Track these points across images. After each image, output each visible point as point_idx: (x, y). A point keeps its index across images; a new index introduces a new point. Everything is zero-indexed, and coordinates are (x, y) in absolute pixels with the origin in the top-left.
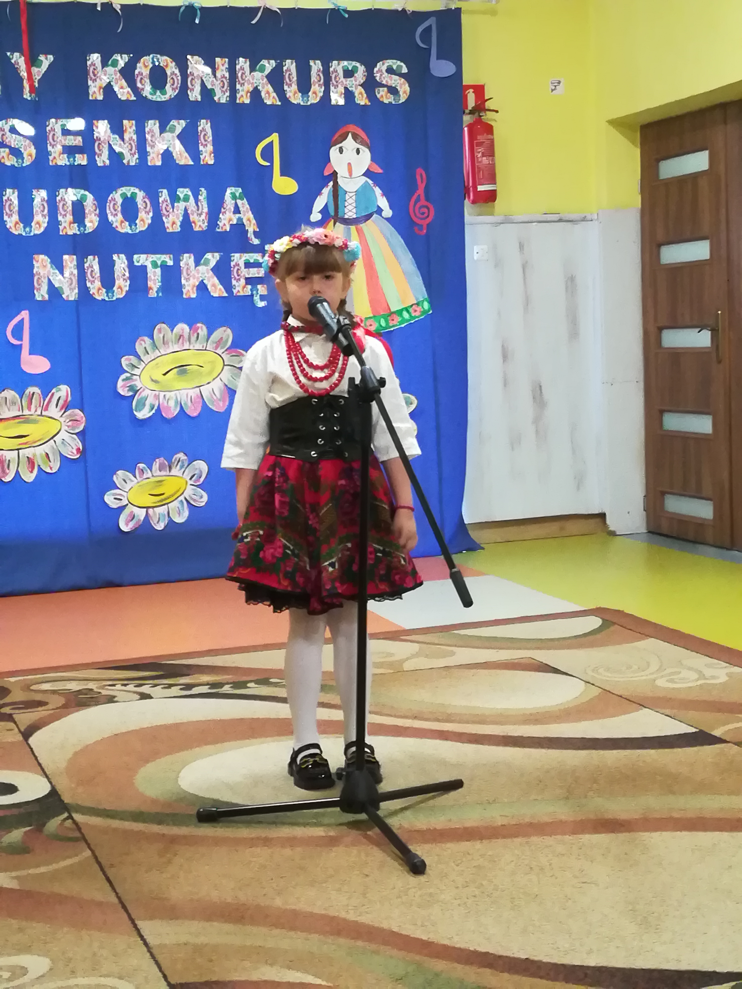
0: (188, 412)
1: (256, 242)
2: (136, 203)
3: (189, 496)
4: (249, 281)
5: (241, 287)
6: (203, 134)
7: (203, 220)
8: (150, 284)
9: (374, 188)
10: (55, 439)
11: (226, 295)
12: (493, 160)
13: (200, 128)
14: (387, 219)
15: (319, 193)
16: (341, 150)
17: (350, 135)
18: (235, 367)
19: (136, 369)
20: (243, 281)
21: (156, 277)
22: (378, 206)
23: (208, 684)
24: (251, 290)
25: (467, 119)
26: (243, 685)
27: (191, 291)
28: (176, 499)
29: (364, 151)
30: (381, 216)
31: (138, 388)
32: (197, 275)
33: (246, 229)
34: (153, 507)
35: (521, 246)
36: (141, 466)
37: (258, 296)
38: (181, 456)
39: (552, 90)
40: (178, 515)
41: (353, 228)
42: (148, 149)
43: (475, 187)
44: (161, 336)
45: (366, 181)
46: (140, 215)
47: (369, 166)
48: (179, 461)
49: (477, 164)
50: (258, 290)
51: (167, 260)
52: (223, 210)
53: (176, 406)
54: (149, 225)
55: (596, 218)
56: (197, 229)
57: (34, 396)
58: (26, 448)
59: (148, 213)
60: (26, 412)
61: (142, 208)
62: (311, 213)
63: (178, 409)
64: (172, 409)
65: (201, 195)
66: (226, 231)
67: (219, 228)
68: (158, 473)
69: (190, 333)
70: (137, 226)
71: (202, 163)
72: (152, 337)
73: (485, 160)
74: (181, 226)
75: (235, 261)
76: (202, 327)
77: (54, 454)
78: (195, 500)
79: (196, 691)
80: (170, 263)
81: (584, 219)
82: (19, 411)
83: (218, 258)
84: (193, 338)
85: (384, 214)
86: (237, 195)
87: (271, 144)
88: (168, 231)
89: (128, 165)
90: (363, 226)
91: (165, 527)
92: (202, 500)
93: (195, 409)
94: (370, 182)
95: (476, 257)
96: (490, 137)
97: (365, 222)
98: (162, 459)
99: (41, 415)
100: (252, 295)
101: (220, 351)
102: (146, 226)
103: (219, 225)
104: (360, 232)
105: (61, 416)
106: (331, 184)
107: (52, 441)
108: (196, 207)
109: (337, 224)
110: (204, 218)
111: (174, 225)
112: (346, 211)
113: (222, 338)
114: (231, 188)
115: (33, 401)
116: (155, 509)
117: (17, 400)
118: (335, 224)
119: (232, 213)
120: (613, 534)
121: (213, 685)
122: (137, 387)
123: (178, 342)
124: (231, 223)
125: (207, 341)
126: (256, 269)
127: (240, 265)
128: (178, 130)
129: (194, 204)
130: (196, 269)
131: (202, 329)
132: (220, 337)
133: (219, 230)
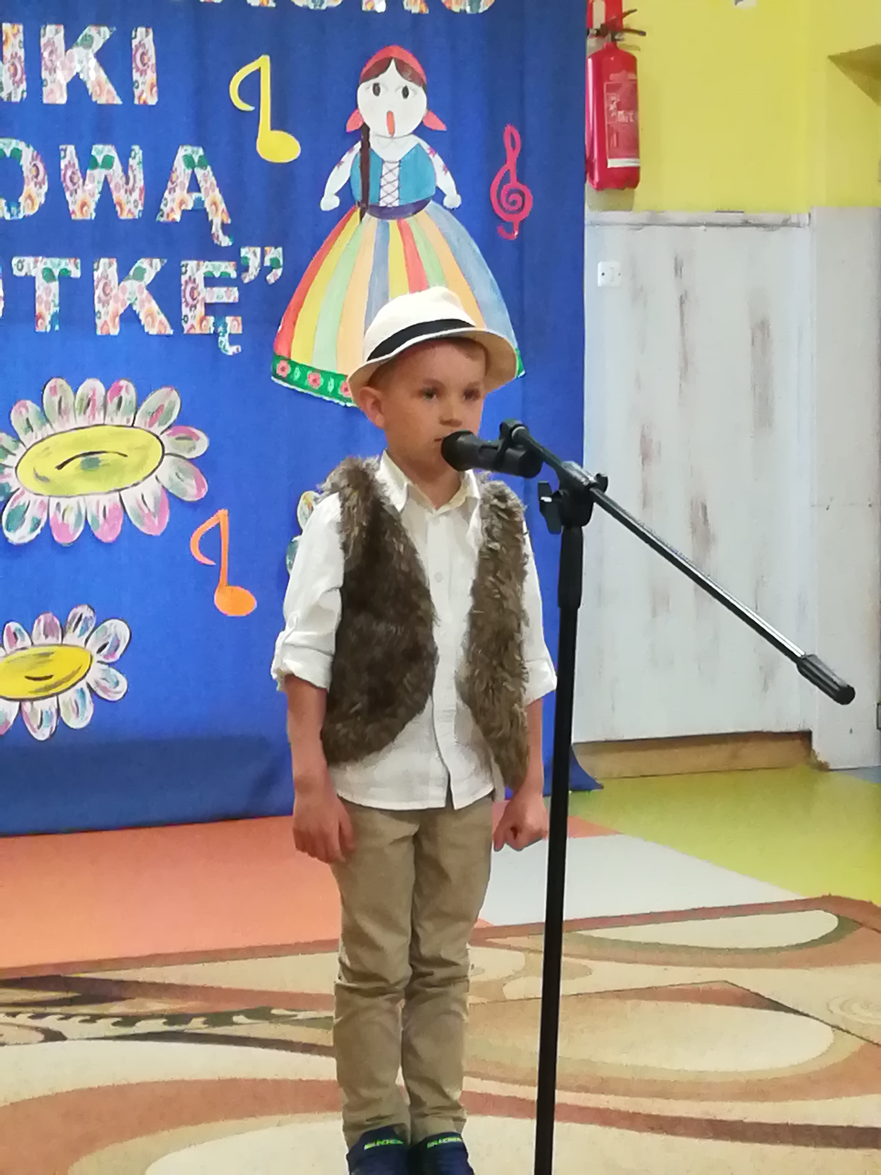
0: (98, 533)
1: (225, 241)
2: (21, 167)
3: (97, 683)
4: (210, 308)
5: (198, 318)
6: (140, 51)
7: (135, 201)
8: (40, 308)
9: (431, 156)
11: (171, 332)
12: (635, 117)
13: (135, 42)
14: (452, 211)
15: (337, 161)
16: (376, 90)
17: (393, 64)
18: (184, 458)
19: (10, 456)
20: (201, 310)
21: (51, 298)
22: (438, 188)
23: (161, 1016)
24: (215, 324)
25: (592, 44)
26: (225, 1019)
27: (110, 325)
28: (73, 685)
29: (415, 93)
30: (442, 203)
31: (12, 490)
32: (121, 296)
33: (210, 219)
34: (32, 700)
35: (678, 268)
36: (13, 626)
37: (227, 335)
38: (85, 611)
40: (74, 716)
41: (393, 224)
42: (44, 74)
43: (603, 162)
44: (56, 399)
45: (419, 145)
46: (26, 188)
47: (424, 118)
48: (80, 619)
49: (606, 123)
50: (225, 325)
51: (71, 267)
52: (170, 185)
53: (77, 525)
54: (41, 207)
55: (807, 222)
56: (124, 216)
59: (40, 185)
61: (30, 176)
62: (323, 196)
63: (81, 528)
64: (71, 529)
65: (134, 158)
66: (174, 222)
67: (162, 216)
68: (43, 640)
69: (105, 397)
70: (21, 208)
71: (136, 102)
72: (40, 402)
73: (622, 116)
74: (96, 210)
75: (189, 273)
76: (127, 387)
78: (105, 690)
79: (142, 1027)
80: (76, 273)
81: (786, 223)
83: (159, 269)
84: (112, 406)
85: (447, 202)
86: (196, 159)
87: (257, 73)
88: (73, 217)
89: (9, 102)
90: (410, 220)
91: (52, 735)
92: (118, 689)
93: (112, 528)
94: (425, 146)
95: (600, 281)
96: (631, 76)
97: (415, 213)
98: (50, 615)
100: (216, 334)
101: (157, 429)
102: (36, 208)
103: (162, 210)
104: (405, 232)
106: (358, 146)
108: (124, 179)
109: (367, 215)
110: (138, 198)
111: (85, 208)
112: (382, 194)
113: (161, 408)
114: (185, 147)
116: (35, 703)
118: (362, 216)
119: (185, 191)
120: (823, 767)
121: (172, 1018)
122: (10, 488)
123: (85, 413)
124: (183, 207)
125: (136, 413)
126: (223, 290)
127: (197, 281)
128: (98, 44)
129: (121, 174)
130: (121, 285)
131: (127, 390)
132: (159, 405)
133: (162, 220)
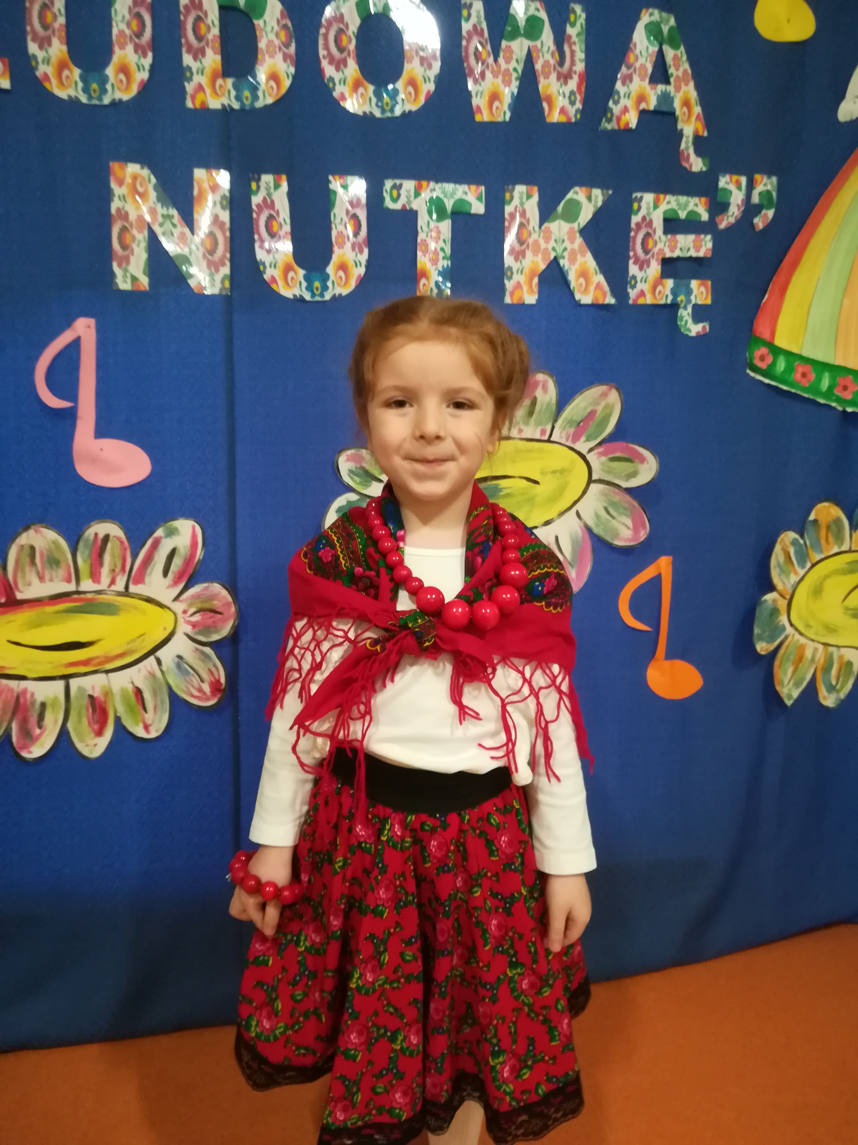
1: (698, 164)
4: (670, 266)
5: (651, 279)
7: (572, 93)
8: (423, 260)
10: (159, 654)
18: (620, 487)
19: (373, 483)
20: (655, 269)
21: (440, 244)
24: (675, 292)
27: (525, 288)
32: (543, 245)
33: (680, 126)
37: (690, 307)
46: (407, 66)
50: (689, 292)
51: (470, 198)
52: (624, 70)
54: (430, 98)
56: (555, 117)
57: (109, 545)
58: (86, 674)
59: (429, 63)
60: (87, 585)
61: (415, 47)
62: (843, 98)
65: (573, 25)
66: (628, 130)
67: (609, 121)
70: (398, 98)
74: (512, 106)
75: (643, 212)
76: (545, 383)
77: (155, 694)
80: (478, 208)
82: (69, 581)
83: (600, 204)
84: (522, 411)
86: (665, 29)
88: (478, 118)
99: (126, 593)
100: (674, 307)
102: (422, 100)
103: (610, 111)
105: (176, 599)
107: (152, 659)
108: (557, 57)
110: (575, 88)
111: (496, 104)
113: (592, 414)
114: (651, 10)
115: (107, 558)
117: (64, 554)
119: (647, 80)
124: (643, 106)
125: (555, 420)
126: (691, 237)
127: (654, 225)
129: (553, 48)
130: (543, 227)
131: (545, 389)
132: (589, 410)
133: (609, 127)
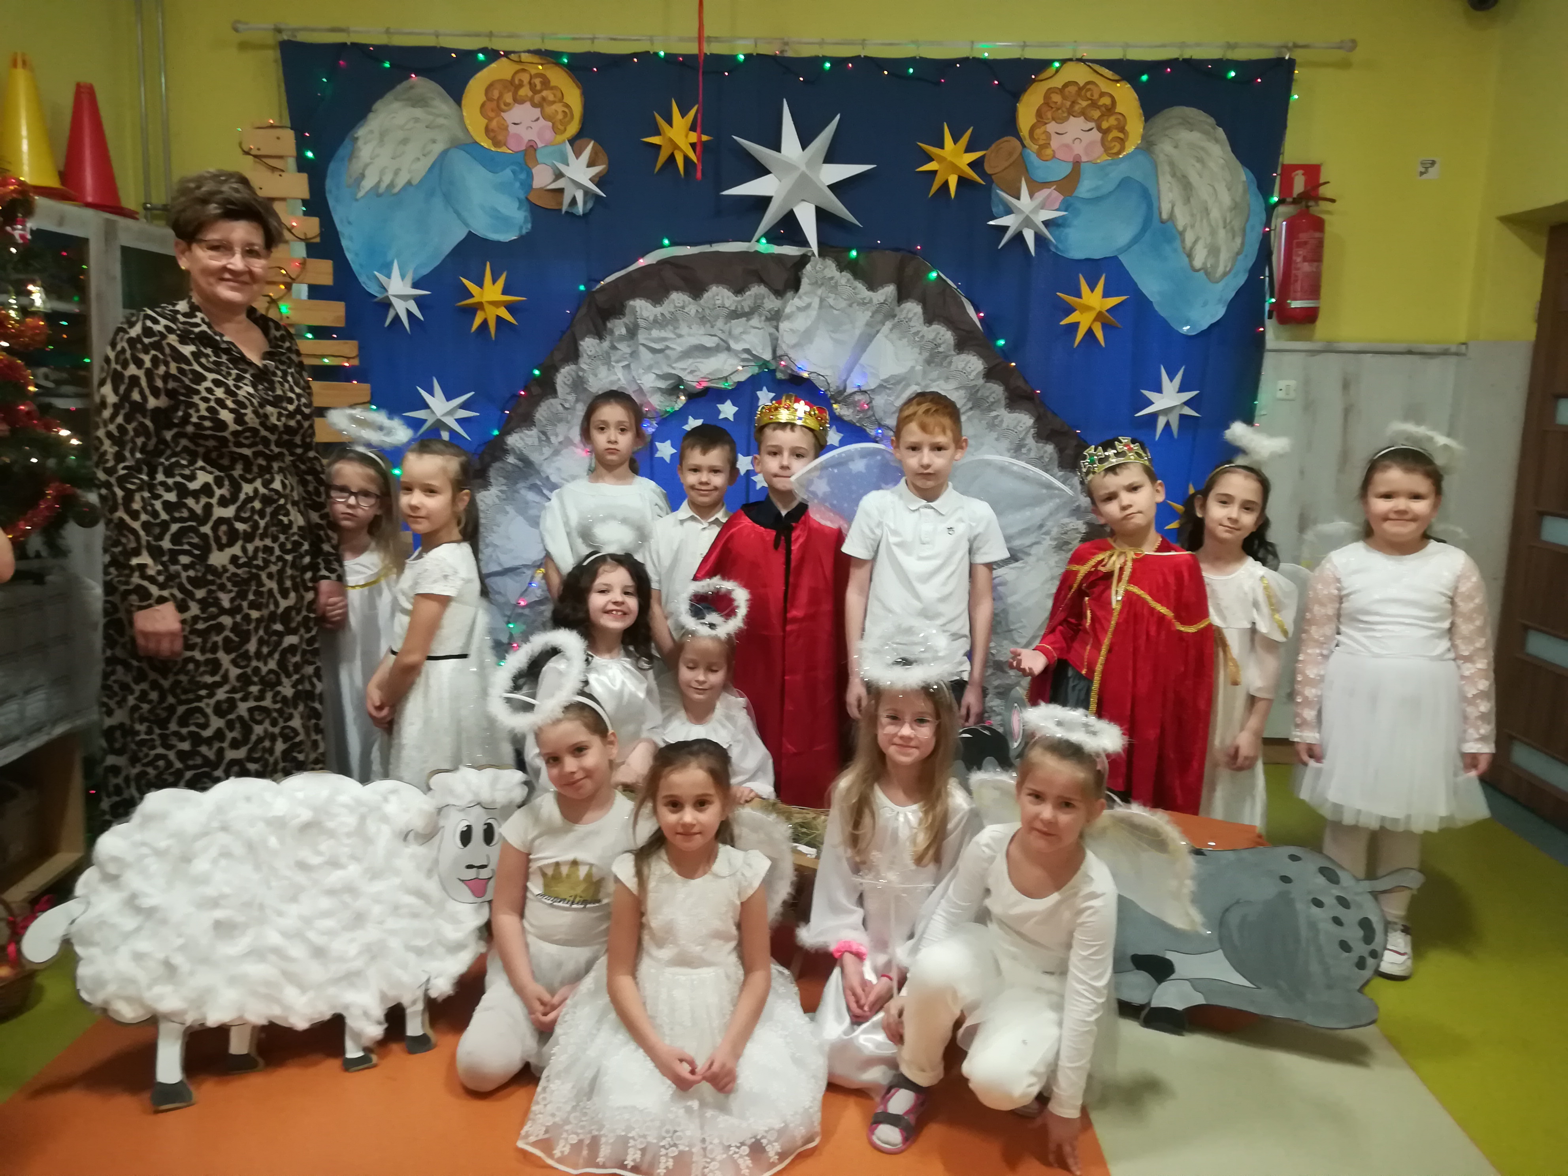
12: (1319, 267)
25: (1288, 210)
35: (1346, 386)
39: (1422, 173)
43: (1287, 303)
49: (1294, 271)
55: (1464, 352)
73: (1306, 267)
81: (1444, 353)
96: (1317, 235)
